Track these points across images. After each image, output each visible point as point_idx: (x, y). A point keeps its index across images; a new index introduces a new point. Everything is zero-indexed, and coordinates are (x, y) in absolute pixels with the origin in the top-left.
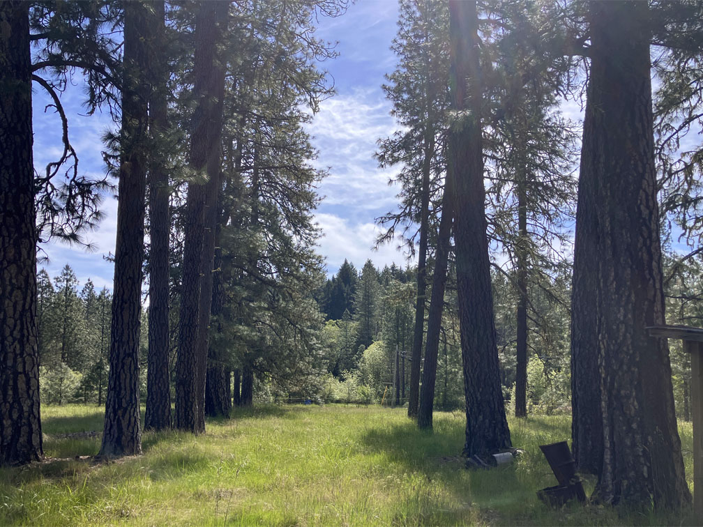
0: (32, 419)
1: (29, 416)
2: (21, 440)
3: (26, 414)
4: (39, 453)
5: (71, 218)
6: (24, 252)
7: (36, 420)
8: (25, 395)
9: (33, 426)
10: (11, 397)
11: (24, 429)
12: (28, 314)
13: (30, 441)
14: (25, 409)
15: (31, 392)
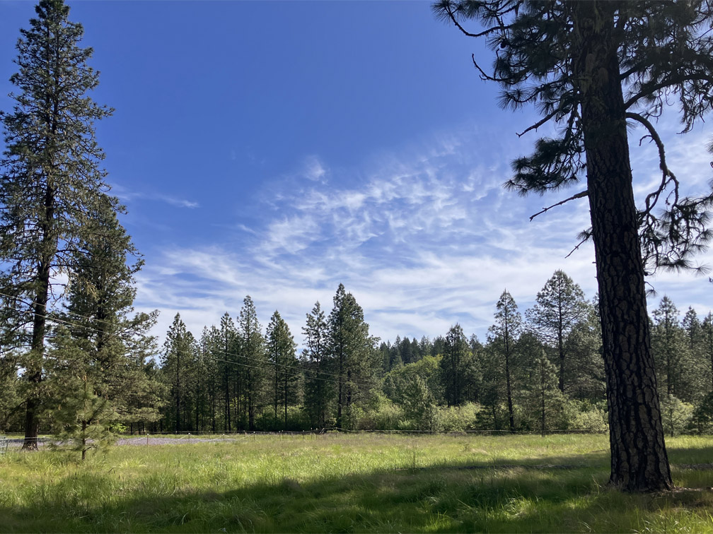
0: (657, 450)
1: (654, 445)
2: (649, 468)
3: (651, 444)
4: (667, 481)
5: (675, 244)
6: (633, 288)
7: (661, 449)
8: (648, 426)
9: (659, 455)
10: (634, 427)
11: (651, 458)
12: (643, 347)
13: (657, 469)
14: (649, 438)
15: (653, 422)
